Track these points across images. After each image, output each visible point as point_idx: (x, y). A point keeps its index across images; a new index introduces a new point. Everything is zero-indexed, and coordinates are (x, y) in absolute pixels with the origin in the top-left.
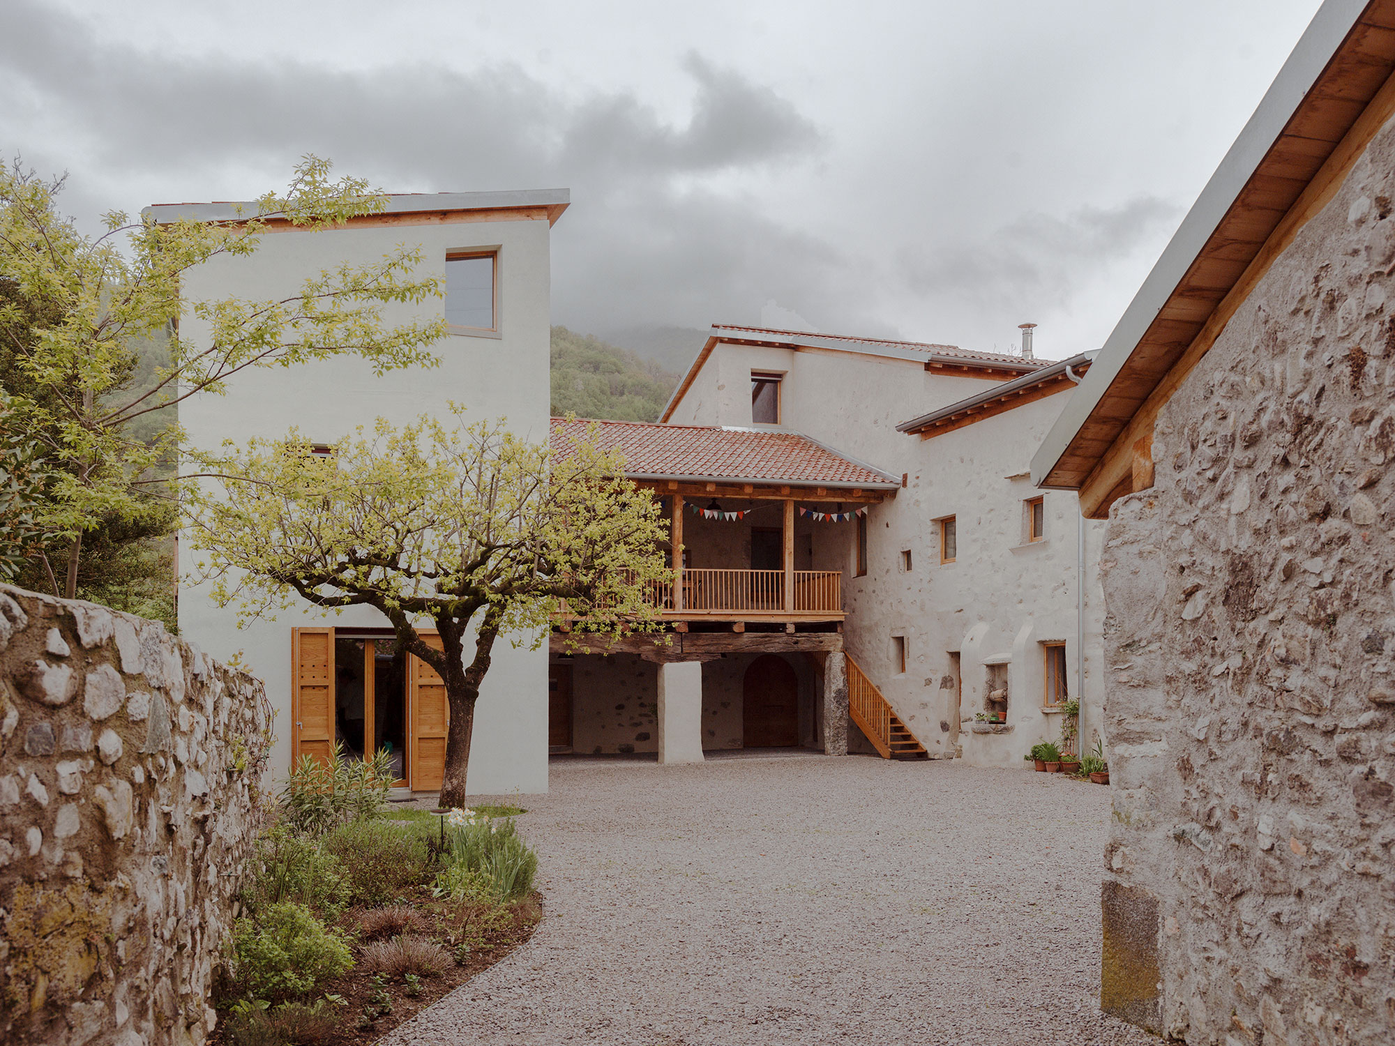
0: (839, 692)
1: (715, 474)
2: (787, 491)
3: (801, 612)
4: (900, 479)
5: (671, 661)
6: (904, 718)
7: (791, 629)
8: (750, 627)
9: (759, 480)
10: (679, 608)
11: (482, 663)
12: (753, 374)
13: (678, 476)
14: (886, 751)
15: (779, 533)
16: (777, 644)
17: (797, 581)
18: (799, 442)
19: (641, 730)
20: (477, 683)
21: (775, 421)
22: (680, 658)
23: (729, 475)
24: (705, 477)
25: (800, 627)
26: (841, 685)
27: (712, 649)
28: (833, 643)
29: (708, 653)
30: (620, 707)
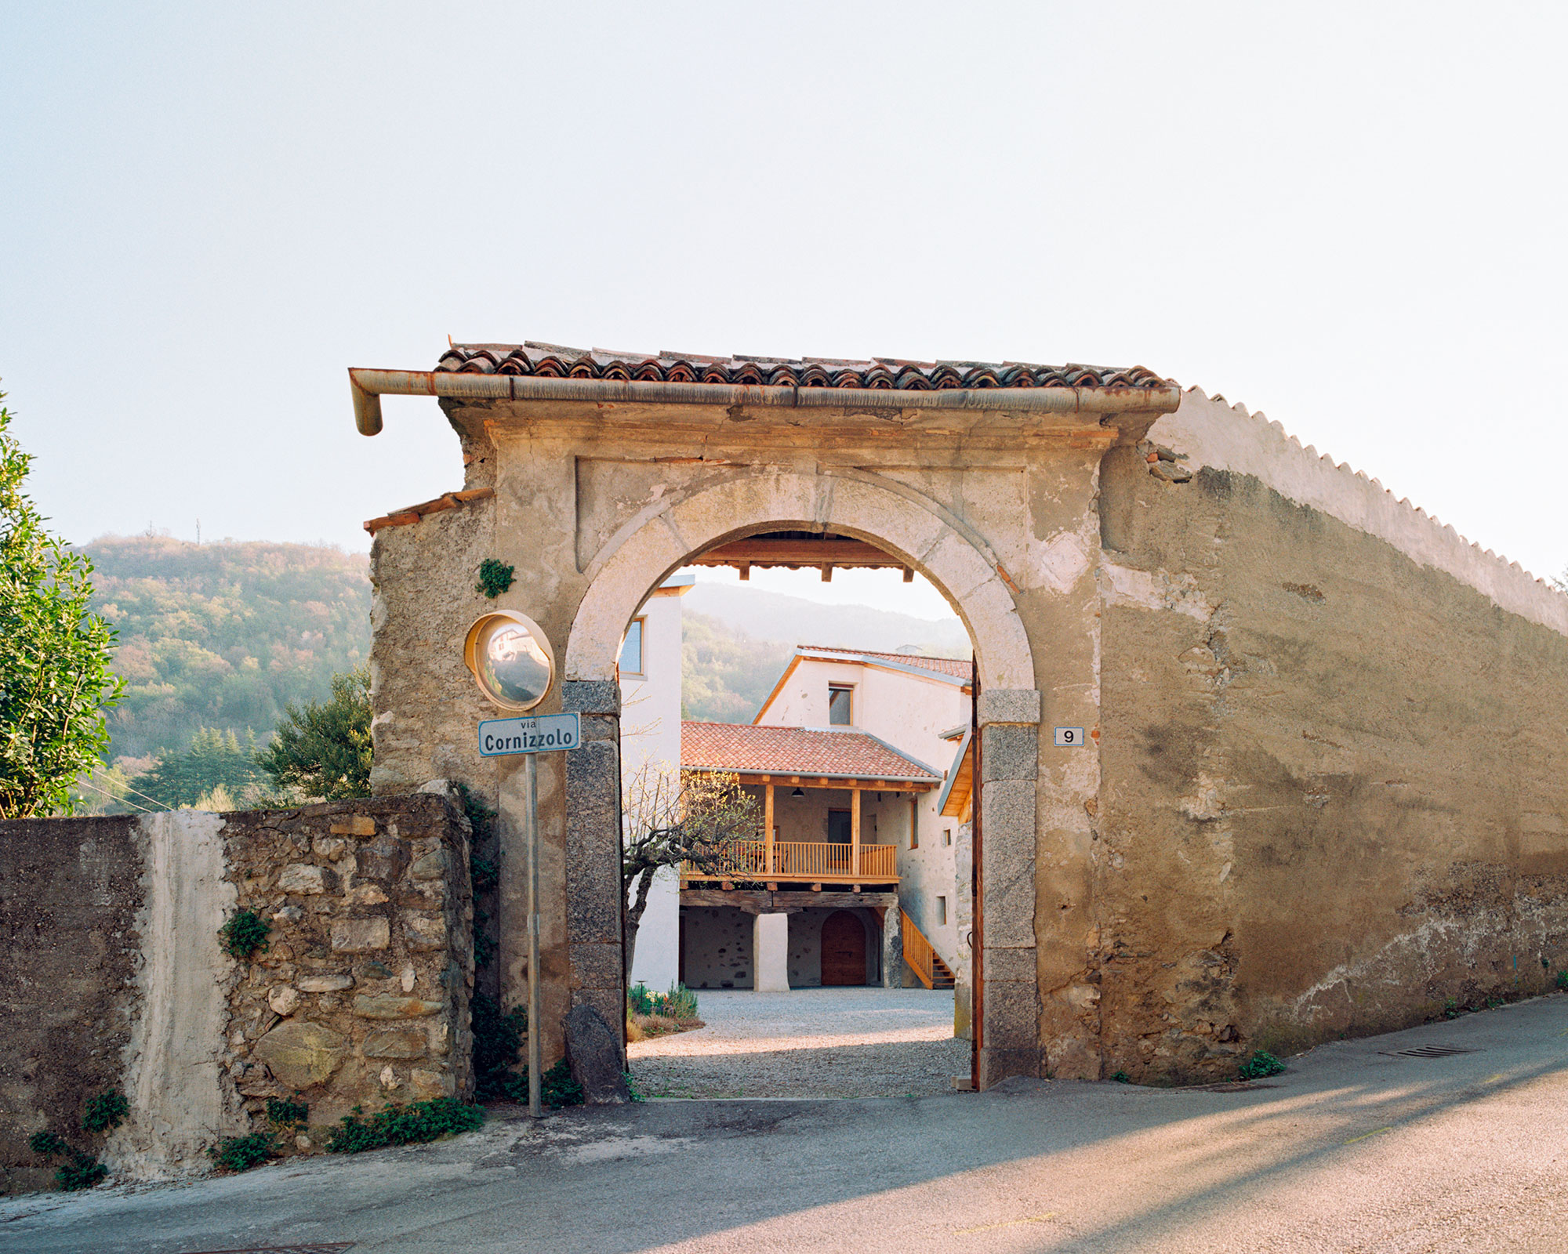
0: (894, 939)
1: (799, 769)
2: (854, 783)
3: (865, 876)
4: (943, 775)
5: (764, 913)
6: (945, 958)
7: (857, 889)
8: (826, 887)
9: (833, 774)
10: (770, 873)
11: (641, 906)
12: (830, 684)
13: (770, 771)
14: (931, 984)
15: (849, 813)
16: (845, 901)
17: (862, 853)
18: (869, 741)
19: (740, 969)
20: (637, 919)
21: (848, 723)
22: (771, 911)
23: (809, 770)
24: (791, 772)
25: (865, 888)
26: (896, 933)
27: (796, 904)
28: (892, 901)
29: (792, 907)
30: (723, 951)
